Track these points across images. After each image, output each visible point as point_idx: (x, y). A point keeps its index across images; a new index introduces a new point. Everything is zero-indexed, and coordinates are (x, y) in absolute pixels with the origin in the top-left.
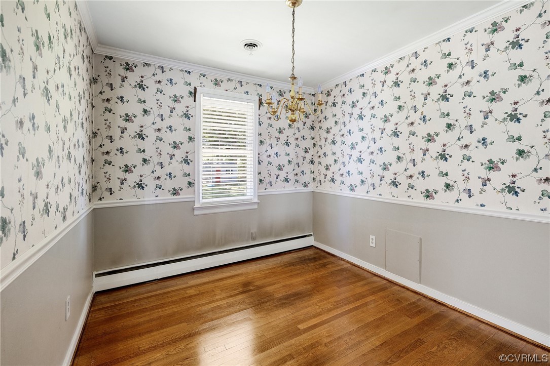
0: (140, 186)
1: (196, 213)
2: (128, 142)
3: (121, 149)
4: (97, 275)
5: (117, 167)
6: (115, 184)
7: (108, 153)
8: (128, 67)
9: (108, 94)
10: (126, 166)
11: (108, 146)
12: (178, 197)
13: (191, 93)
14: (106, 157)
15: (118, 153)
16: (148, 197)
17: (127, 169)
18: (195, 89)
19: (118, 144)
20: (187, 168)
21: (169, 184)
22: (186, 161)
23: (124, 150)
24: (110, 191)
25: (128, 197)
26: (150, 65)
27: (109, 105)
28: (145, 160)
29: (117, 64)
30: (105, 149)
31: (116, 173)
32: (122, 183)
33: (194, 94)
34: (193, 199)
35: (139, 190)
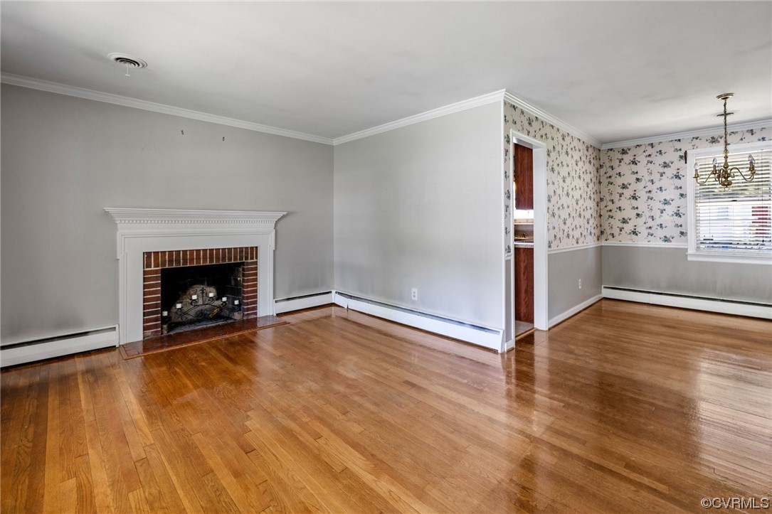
0: (635, 233)
1: (689, 259)
2: (625, 203)
3: (620, 207)
4: (605, 287)
5: (617, 220)
6: (616, 231)
7: (610, 211)
8: (624, 152)
9: (610, 172)
10: (624, 219)
11: (610, 206)
12: (669, 243)
13: (681, 157)
14: (609, 213)
15: (618, 210)
16: (641, 242)
17: (624, 221)
18: (686, 153)
19: (618, 204)
20: (678, 221)
21: (661, 233)
22: (678, 214)
23: (622, 208)
24: (613, 235)
25: (625, 241)
26: (641, 145)
27: (610, 180)
28: (638, 215)
29: (616, 152)
30: (609, 208)
31: (617, 224)
32: (621, 231)
33: (684, 157)
34: (686, 247)
35: (634, 236)
